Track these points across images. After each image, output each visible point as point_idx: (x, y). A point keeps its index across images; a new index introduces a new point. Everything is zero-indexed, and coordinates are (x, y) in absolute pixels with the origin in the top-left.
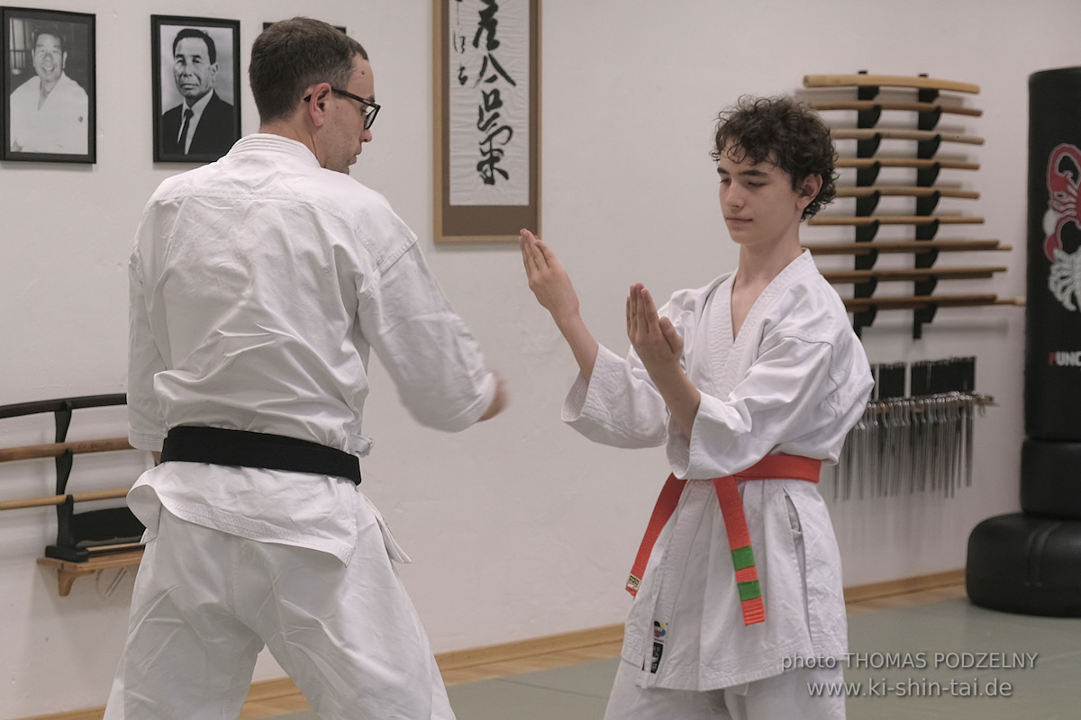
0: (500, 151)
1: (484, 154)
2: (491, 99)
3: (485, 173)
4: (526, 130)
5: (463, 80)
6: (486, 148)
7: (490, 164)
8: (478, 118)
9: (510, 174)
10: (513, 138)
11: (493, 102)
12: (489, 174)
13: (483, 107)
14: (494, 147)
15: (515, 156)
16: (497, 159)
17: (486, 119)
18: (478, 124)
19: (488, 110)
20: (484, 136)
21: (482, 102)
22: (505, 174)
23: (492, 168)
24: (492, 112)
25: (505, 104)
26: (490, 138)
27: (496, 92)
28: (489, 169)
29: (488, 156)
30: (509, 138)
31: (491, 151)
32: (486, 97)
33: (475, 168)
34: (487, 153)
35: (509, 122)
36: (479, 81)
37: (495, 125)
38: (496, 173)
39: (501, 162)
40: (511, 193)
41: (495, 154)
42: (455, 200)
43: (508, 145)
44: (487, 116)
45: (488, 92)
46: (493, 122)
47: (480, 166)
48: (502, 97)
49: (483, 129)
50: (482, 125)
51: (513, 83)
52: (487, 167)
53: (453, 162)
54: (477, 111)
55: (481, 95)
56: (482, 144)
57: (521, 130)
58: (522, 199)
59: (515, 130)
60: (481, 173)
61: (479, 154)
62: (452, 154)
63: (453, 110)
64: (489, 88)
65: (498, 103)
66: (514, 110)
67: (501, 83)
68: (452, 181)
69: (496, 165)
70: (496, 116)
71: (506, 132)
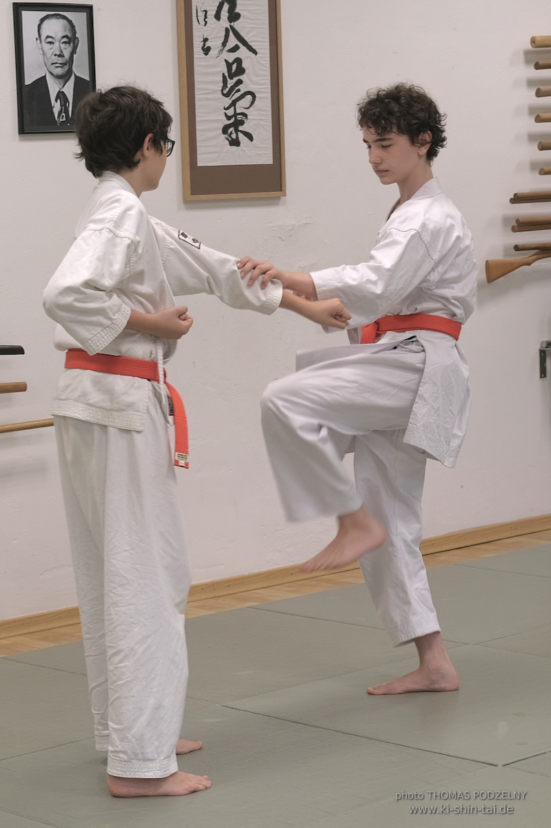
0: (245, 115)
1: (229, 118)
2: (234, 67)
3: (230, 136)
4: (269, 95)
5: (207, 50)
6: (231, 112)
7: (234, 128)
8: (222, 85)
9: (254, 137)
10: (256, 103)
11: (236, 70)
12: (234, 136)
13: (226, 75)
14: (238, 111)
15: (258, 120)
16: (242, 123)
17: (229, 86)
18: (222, 91)
19: (231, 79)
20: (228, 101)
21: (225, 71)
22: (250, 136)
23: (237, 131)
24: (235, 79)
25: (246, 71)
26: (234, 103)
27: (238, 61)
28: (233, 132)
29: (233, 120)
30: (252, 103)
31: (236, 114)
32: (229, 65)
33: (221, 131)
34: (231, 117)
35: (252, 88)
36: (221, 51)
37: (239, 90)
38: (240, 135)
39: (245, 125)
40: (256, 153)
41: (239, 117)
42: (202, 161)
43: (251, 108)
44: (231, 83)
45: (231, 61)
46: (237, 88)
47: (225, 130)
48: (244, 65)
49: (226, 95)
50: (225, 92)
51: (255, 52)
52: (232, 129)
53: (199, 127)
54: (221, 79)
55: (224, 63)
56: (225, 109)
57: (263, 95)
58: (267, 159)
59: (257, 95)
60: (226, 136)
61: (225, 118)
62: (197, 119)
63: (197, 78)
64: (231, 57)
65: (241, 71)
66: (256, 76)
67: (243, 53)
68: (198, 144)
69: (241, 128)
70: (240, 82)
71: (249, 97)
